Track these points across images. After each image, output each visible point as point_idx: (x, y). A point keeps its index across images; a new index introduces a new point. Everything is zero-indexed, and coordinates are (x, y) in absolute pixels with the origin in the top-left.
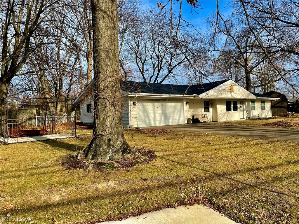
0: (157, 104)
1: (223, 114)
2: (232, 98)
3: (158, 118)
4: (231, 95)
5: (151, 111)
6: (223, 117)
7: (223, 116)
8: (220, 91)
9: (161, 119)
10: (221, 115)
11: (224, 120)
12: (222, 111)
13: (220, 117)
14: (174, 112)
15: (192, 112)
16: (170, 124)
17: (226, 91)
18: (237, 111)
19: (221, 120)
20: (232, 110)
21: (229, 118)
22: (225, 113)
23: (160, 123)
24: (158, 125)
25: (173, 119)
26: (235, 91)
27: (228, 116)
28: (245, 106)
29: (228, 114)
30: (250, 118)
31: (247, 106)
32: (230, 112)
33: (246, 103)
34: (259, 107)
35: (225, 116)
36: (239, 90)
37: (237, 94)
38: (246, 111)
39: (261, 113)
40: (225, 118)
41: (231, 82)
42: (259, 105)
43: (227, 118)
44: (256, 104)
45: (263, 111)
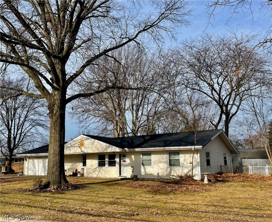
0: (40, 160)
1: (93, 169)
3: (40, 170)
4: (81, 150)
5: (36, 165)
6: (92, 172)
7: (94, 171)
8: (69, 147)
9: (42, 170)
10: (90, 170)
11: (95, 175)
12: (92, 166)
13: (89, 172)
15: (71, 166)
17: (76, 146)
18: (115, 166)
19: (90, 175)
20: (107, 166)
21: (102, 174)
22: (96, 168)
23: (41, 173)
24: (40, 175)
26: (86, 145)
27: (100, 171)
28: (130, 161)
29: (100, 169)
30: (138, 177)
31: (134, 160)
32: (104, 168)
33: (133, 156)
34: (163, 161)
35: (96, 171)
36: (93, 143)
37: (89, 149)
38: (130, 167)
39: (167, 171)
40: (96, 174)
41: (81, 137)
42: (162, 158)
43: (98, 173)
44: (154, 157)
45: (173, 167)
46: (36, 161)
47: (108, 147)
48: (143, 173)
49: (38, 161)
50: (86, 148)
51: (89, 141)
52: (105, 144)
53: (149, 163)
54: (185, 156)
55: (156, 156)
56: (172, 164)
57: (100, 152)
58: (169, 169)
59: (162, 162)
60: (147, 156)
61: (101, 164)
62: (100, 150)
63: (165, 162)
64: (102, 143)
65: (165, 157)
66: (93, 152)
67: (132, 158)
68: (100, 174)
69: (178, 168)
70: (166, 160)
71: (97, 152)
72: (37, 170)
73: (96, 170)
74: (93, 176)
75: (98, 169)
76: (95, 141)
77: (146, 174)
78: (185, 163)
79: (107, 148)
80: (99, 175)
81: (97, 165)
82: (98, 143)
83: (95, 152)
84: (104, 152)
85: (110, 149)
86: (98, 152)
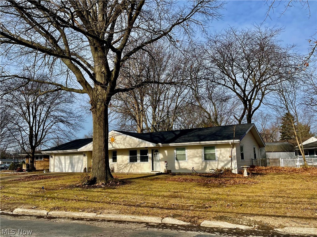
0: (66, 157)
1: (124, 165)
2: (113, 149)
3: (67, 167)
4: (112, 146)
5: (63, 162)
6: (124, 168)
7: (125, 167)
9: (69, 167)
10: (121, 166)
11: (126, 171)
12: (123, 161)
13: (120, 168)
14: (78, 162)
16: (75, 171)
18: (148, 161)
19: (121, 170)
20: (139, 161)
21: (134, 170)
22: (127, 164)
23: (68, 170)
24: (67, 171)
25: (77, 167)
26: (118, 141)
27: (131, 167)
28: (163, 156)
29: (132, 165)
30: (172, 172)
31: (167, 155)
32: (135, 163)
33: (166, 151)
34: (198, 155)
35: (128, 167)
36: (125, 139)
37: (120, 145)
38: (163, 162)
39: (202, 165)
40: (128, 169)
41: (112, 133)
42: (197, 153)
43: (130, 169)
44: (188, 152)
45: (208, 162)
46: (62, 158)
47: (141, 142)
48: (177, 168)
49: (65, 158)
50: (118, 144)
51: (120, 137)
52: (138, 139)
53: (184, 158)
54: (221, 151)
55: (190, 151)
56: (207, 158)
57: (133, 147)
58: (204, 163)
59: (196, 157)
60: (181, 151)
61: (133, 160)
62: (133, 146)
63: (199, 156)
64: (135, 138)
65: (201, 151)
66: (125, 148)
67: (165, 153)
68: (131, 169)
69: (214, 162)
70: (200, 155)
71: (129, 148)
72: (64, 167)
73: (128, 165)
74: (124, 172)
75: (130, 165)
76: (127, 136)
77: (180, 169)
78: (221, 157)
79: (140, 144)
80: (130, 171)
81: (128, 161)
82: (130, 138)
83: (127, 148)
84: (137, 147)
85: (143, 144)
86: (131, 147)
